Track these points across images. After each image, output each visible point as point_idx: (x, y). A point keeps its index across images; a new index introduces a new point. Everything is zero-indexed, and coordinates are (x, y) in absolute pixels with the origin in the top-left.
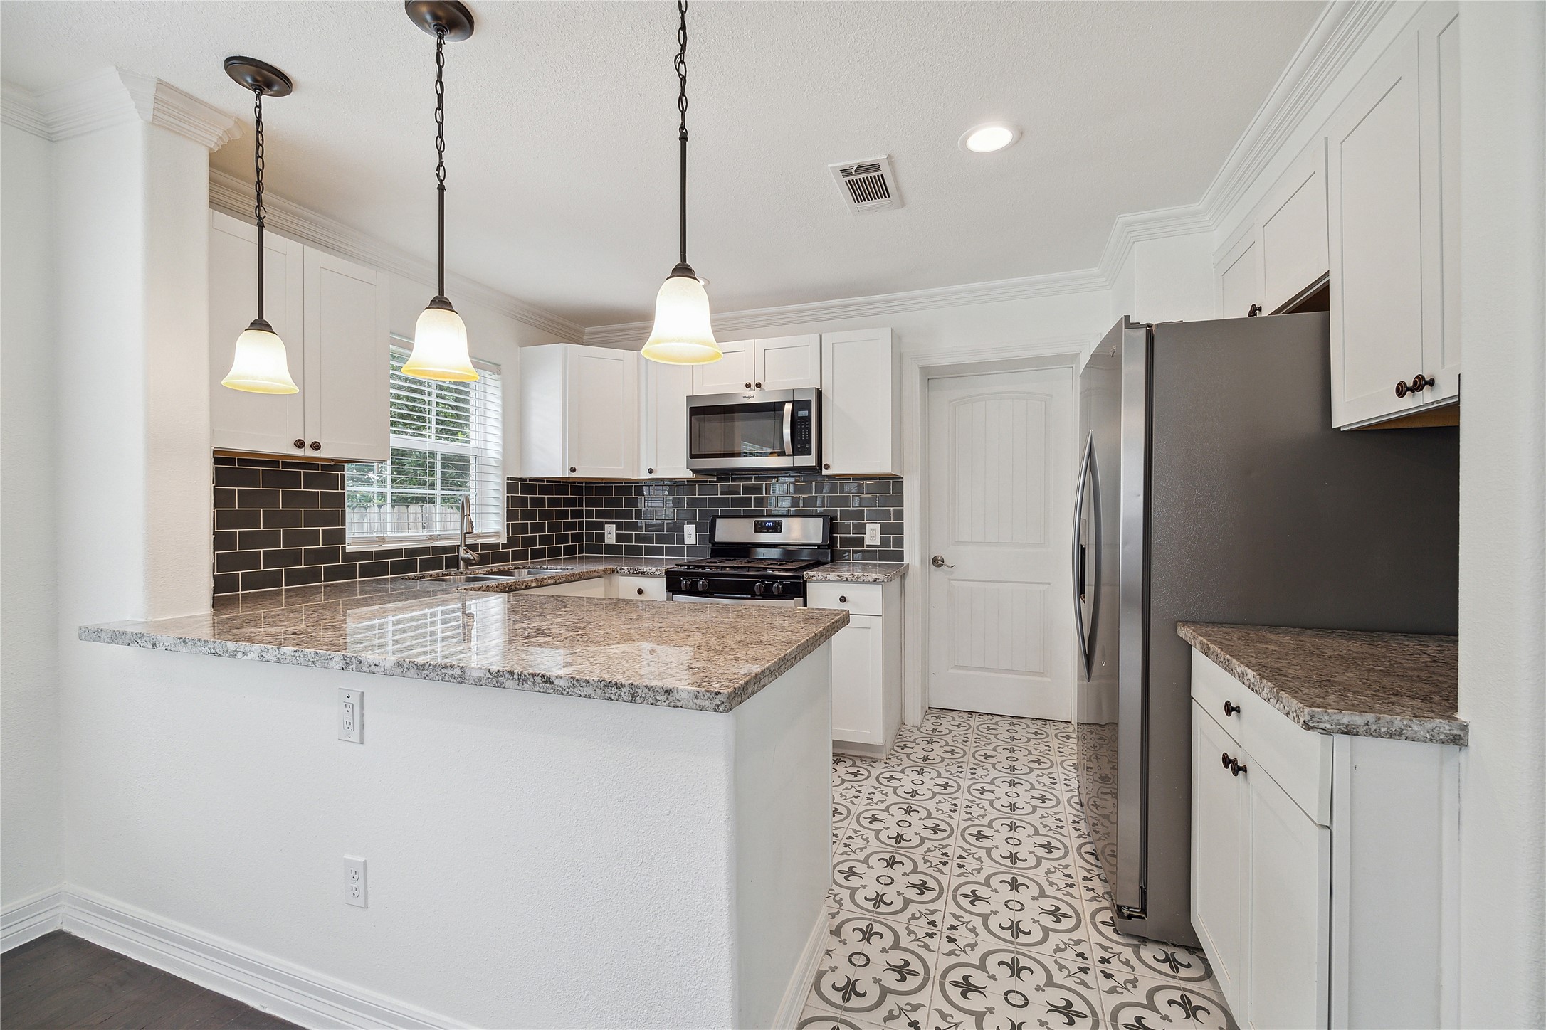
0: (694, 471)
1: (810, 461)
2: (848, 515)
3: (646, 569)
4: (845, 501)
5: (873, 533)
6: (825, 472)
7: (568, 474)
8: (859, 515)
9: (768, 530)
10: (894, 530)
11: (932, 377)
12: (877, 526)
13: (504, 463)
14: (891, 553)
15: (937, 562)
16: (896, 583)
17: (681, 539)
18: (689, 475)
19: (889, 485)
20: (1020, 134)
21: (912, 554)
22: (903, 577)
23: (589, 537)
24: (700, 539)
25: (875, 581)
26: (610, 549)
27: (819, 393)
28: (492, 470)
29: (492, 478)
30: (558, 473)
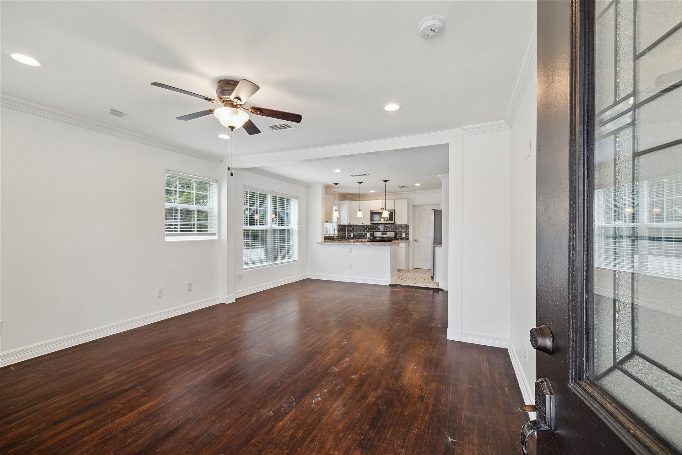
0: (371, 223)
1: (393, 222)
2: (399, 232)
3: (364, 241)
4: (399, 229)
5: (404, 235)
6: (395, 224)
7: (348, 224)
8: (401, 231)
9: (384, 234)
10: (407, 234)
11: (415, 206)
12: (405, 233)
13: (337, 222)
14: (407, 238)
15: (416, 241)
16: (407, 243)
17: (367, 236)
18: (370, 224)
19: (407, 226)
20: (421, 185)
21: (411, 238)
22: (409, 242)
23: (347, 236)
24: (371, 236)
25: (404, 242)
26: (352, 238)
27: (394, 210)
28: (335, 223)
29: (335, 224)
30: (347, 224)
